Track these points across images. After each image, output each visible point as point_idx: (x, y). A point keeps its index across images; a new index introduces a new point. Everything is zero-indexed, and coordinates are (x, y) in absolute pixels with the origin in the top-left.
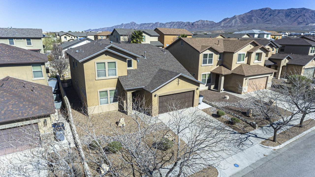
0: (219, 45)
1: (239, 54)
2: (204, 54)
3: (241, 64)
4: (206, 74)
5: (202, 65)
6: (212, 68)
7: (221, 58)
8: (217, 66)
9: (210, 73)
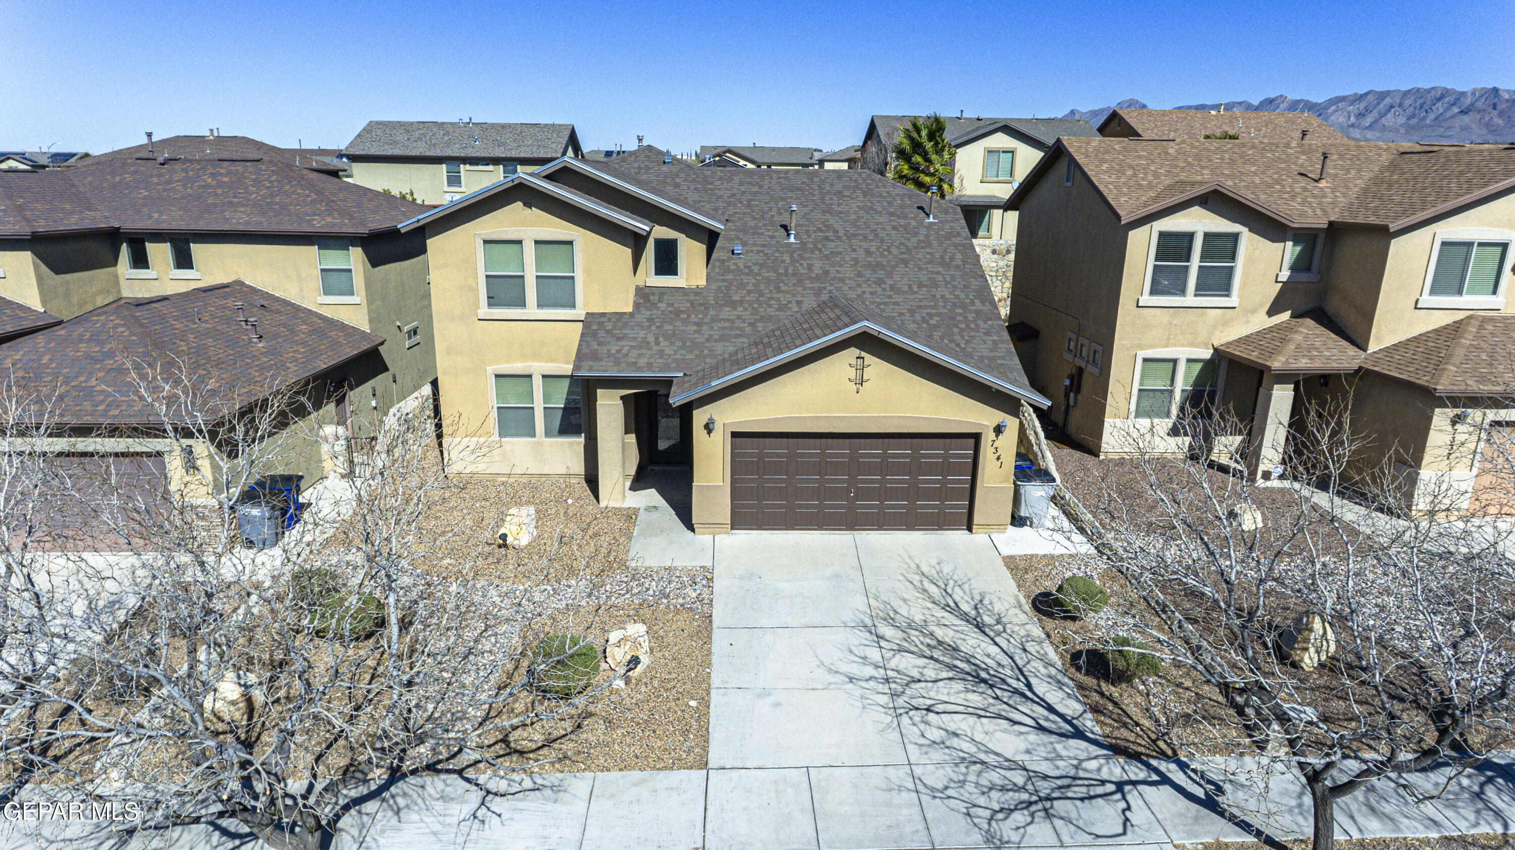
0: (1323, 184)
1: (1444, 244)
2: (1162, 235)
3: (1461, 315)
4: (1175, 362)
5: (1146, 299)
6: (1226, 324)
7: (1315, 267)
8: (1271, 312)
9: (1206, 354)
